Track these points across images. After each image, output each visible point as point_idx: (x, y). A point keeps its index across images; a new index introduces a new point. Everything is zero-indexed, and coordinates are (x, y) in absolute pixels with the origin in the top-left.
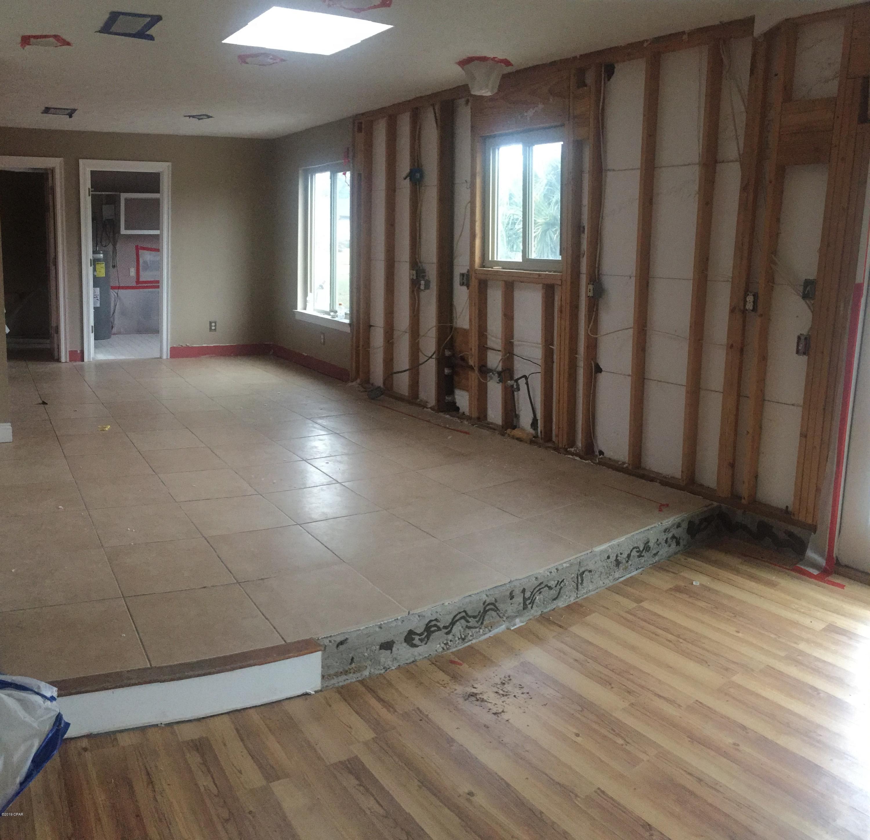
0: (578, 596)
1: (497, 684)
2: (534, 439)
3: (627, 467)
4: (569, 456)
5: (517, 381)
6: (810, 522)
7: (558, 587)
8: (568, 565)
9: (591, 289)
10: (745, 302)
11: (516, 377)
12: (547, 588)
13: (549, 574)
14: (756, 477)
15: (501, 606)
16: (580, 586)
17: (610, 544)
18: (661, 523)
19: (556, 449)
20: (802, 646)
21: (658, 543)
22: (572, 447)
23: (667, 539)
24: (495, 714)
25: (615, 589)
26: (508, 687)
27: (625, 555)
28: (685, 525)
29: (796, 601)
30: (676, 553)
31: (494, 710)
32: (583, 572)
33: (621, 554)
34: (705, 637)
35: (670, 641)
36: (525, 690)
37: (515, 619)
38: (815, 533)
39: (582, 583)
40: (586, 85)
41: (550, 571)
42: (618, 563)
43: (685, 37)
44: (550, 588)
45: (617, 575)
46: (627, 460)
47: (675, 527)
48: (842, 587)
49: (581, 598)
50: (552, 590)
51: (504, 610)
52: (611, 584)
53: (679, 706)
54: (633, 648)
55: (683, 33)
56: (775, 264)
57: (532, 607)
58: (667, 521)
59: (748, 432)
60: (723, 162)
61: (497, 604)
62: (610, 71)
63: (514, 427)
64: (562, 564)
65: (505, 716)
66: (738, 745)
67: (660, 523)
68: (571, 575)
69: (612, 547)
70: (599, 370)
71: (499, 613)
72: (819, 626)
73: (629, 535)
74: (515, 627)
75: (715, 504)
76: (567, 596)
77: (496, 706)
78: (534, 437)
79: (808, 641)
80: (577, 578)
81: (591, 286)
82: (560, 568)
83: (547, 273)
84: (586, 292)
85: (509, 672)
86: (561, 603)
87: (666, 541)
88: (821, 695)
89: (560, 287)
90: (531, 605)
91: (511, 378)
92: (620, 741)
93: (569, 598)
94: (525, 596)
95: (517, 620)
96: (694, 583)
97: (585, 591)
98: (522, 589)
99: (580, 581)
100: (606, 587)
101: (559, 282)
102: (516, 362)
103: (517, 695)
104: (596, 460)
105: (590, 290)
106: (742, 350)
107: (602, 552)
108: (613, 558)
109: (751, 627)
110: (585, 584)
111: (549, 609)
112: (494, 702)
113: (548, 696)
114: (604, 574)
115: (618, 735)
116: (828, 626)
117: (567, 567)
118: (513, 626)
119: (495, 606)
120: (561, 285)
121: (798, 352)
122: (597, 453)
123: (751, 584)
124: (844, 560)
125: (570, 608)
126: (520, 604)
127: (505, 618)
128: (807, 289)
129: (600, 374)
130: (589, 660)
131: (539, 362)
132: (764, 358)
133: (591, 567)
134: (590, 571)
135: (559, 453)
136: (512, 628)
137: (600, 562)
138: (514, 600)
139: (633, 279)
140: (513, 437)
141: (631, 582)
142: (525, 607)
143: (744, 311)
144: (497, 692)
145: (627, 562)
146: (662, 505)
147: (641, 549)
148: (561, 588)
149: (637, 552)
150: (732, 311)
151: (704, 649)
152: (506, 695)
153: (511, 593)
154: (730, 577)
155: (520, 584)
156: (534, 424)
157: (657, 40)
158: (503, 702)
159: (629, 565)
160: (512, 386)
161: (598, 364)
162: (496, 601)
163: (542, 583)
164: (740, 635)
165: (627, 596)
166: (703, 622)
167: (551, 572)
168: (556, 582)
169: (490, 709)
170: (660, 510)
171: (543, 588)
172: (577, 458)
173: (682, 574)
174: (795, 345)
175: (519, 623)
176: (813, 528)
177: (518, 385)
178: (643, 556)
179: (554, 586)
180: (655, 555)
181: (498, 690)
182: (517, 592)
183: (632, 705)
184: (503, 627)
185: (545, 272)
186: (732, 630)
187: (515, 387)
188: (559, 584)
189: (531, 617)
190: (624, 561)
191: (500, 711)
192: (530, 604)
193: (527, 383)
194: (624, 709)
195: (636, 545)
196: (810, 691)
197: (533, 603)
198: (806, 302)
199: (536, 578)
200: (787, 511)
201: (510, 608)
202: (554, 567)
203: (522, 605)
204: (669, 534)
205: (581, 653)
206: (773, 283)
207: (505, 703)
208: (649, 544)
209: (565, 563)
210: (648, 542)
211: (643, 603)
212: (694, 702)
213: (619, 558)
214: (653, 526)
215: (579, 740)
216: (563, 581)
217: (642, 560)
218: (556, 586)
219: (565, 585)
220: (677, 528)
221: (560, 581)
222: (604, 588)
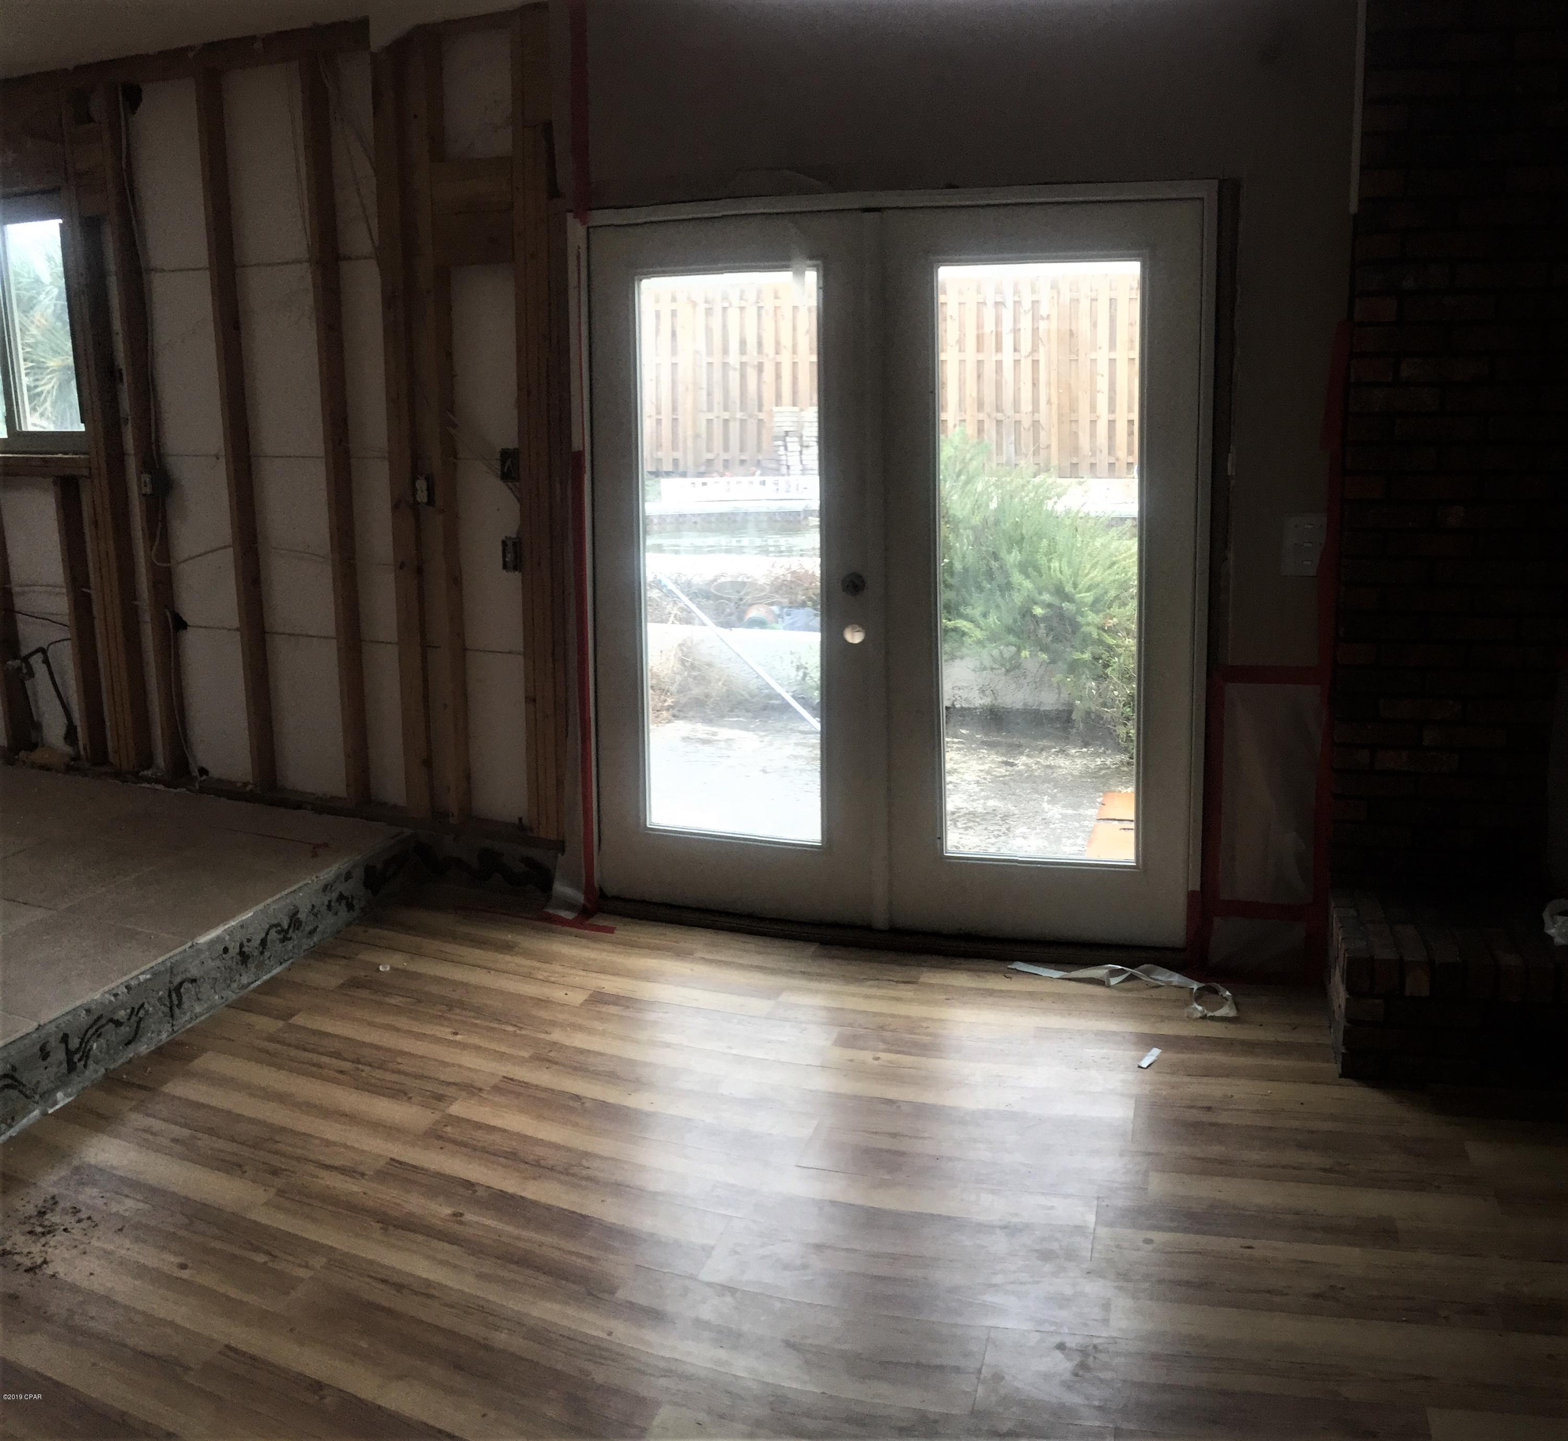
0: (175, 1028)
1: (30, 1217)
2: (72, 763)
3: (251, 790)
4: (143, 785)
5: (26, 659)
6: (553, 836)
7: (134, 1019)
8: (148, 976)
9: (148, 480)
10: (414, 490)
11: (25, 652)
12: (112, 1025)
13: (112, 998)
14: (468, 777)
15: (25, 1077)
16: (177, 1011)
17: (227, 927)
18: (317, 877)
19: (118, 775)
20: (557, 1036)
21: (315, 910)
22: (148, 768)
23: (330, 902)
24: (28, 1271)
25: (244, 1005)
26: (53, 1218)
27: (256, 942)
28: (359, 873)
29: (545, 966)
30: (348, 924)
31: (28, 1263)
32: (181, 984)
33: (249, 940)
34: (402, 1053)
35: (341, 1072)
36: (83, 1215)
37: (56, 1093)
38: (563, 851)
39: (179, 1005)
40: (91, 120)
41: (114, 992)
42: (244, 957)
43: (258, 45)
44: (118, 1024)
45: (245, 980)
46: (250, 779)
47: (343, 880)
48: (611, 930)
49: (180, 1031)
50: (123, 1027)
51: (34, 1081)
52: (234, 997)
53: (363, 1175)
54: (282, 1098)
55: (254, 38)
56: (455, 426)
57: (85, 1066)
58: (326, 871)
59: (446, 705)
60: (350, 258)
61: (17, 1075)
62: (133, 97)
63: (33, 747)
64: (137, 977)
65: (49, 1270)
66: (461, 1215)
67: (314, 878)
68: (158, 993)
69: (230, 932)
70: (181, 625)
71: (24, 1090)
72: (578, 998)
73: (261, 906)
74: (57, 1107)
75: (408, 831)
76: (153, 1032)
77: (30, 1256)
78: (73, 759)
79: (562, 1026)
80: (170, 996)
81: (147, 475)
82: (133, 983)
83: (60, 455)
84: (140, 488)
85: (54, 1191)
86: (143, 1048)
87: (329, 907)
88: (587, 1105)
89: (89, 481)
90: (83, 1063)
91: (16, 656)
92: (261, 1258)
93: (158, 1035)
94: (70, 1046)
95: (60, 1095)
96: (381, 968)
97: (187, 1018)
98: (61, 1035)
99: (176, 1002)
100: (227, 1003)
101: (85, 472)
102: (21, 626)
103: (69, 1226)
104: (194, 786)
105: (145, 482)
106: (420, 571)
107: (212, 943)
108: (234, 950)
109: (478, 1022)
110: (185, 1006)
111: (120, 1062)
112: (25, 1251)
113: (127, 1214)
114: (221, 981)
115: (257, 1249)
116: (591, 995)
117: (146, 980)
118: (52, 1107)
119: (12, 1078)
120: (90, 477)
121: (505, 566)
122: (196, 773)
123: (477, 954)
124: (611, 889)
125: (160, 1052)
126: (61, 1063)
127: (37, 1097)
128: (507, 465)
129: (184, 631)
130: (200, 1135)
131: (66, 620)
132: (456, 580)
133: (194, 972)
134: (193, 981)
135: (123, 782)
136: (51, 1111)
137: (210, 961)
138: (49, 1059)
139: (223, 460)
140: (33, 765)
141: (271, 987)
142: (71, 1067)
143: (415, 507)
144: (30, 1232)
145: (262, 953)
146: (317, 846)
147: (286, 927)
148: (141, 1019)
149: (279, 932)
150: (396, 507)
151: (399, 1072)
152: (49, 1232)
153: (42, 1049)
154: (443, 949)
155: (57, 1027)
156: (70, 734)
157: (211, 47)
158: (44, 1246)
159: (266, 958)
160: (20, 669)
161: (178, 614)
162: (14, 1068)
163: (100, 1018)
164: (458, 1038)
165: (266, 1012)
166: (398, 1030)
167: (116, 995)
168: (129, 1011)
169: (19, 1265)
170: (315, 855)
171: (103, 1026)
172: (160, 787)
173: (360, 956)
174: (500, 554)
175: (62, 1099)
176: (560, 846)
177: (29, 667)
178: (290, 939)
179: (126, 1017)
180: (312, 933)
181: (34, 1227)
182: (53, 1042)
183: (281, 1193)
184: (36, 1113)
185: (57, 454)
186: (444, 1032)
187: (25, 671)
188: (135, 1013)
189: (87, 1083)
190: (256, 953)
191: (39, 1261)
192: (80, 1060)
193: (46, 661)
194: (266, 1204)
195: (275, 922)
196: (571, 1103)
197: (87, 1057)
198: (508, 485)
199: (88, 1011)
200: (520, 826)
201: (43, 1076)
202: (122, 984)
203: (65, 1065)
204: (333, 894)
205: (185, 1126)
206: (455, 458)
207: (47, 1246)
208: (299, 916)
209: (142, 973)
210: (297, 912)
211: (295, 1018)
212: (387, 1163)
213: (245, 949)
214: (301, 884)
215: (185, 1274)
216: (142, 1006)
217: (290, 945)
218: (129, 1019)
219: (147, 1012)
220: (346, 880)
221: (137, 1007)
222: (224, 1005)
